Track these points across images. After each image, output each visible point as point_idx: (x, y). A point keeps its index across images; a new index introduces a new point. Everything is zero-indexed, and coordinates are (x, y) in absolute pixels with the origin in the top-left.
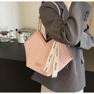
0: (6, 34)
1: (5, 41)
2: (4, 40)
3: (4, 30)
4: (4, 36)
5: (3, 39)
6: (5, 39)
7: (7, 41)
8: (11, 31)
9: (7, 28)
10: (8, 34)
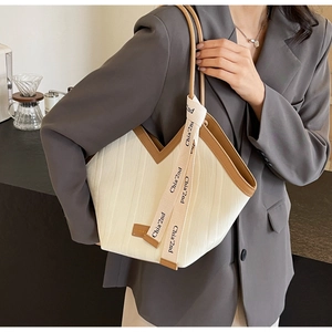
0: (35, 104)
1: (29, 127)
2: (25, 123)
3: (29, 89)
4: (27, 109)
5: (23, 119)
6: (28, 119)
7: (37, 126)
8: (53, 94)
9: (39, 82)
10: (41, 104)
